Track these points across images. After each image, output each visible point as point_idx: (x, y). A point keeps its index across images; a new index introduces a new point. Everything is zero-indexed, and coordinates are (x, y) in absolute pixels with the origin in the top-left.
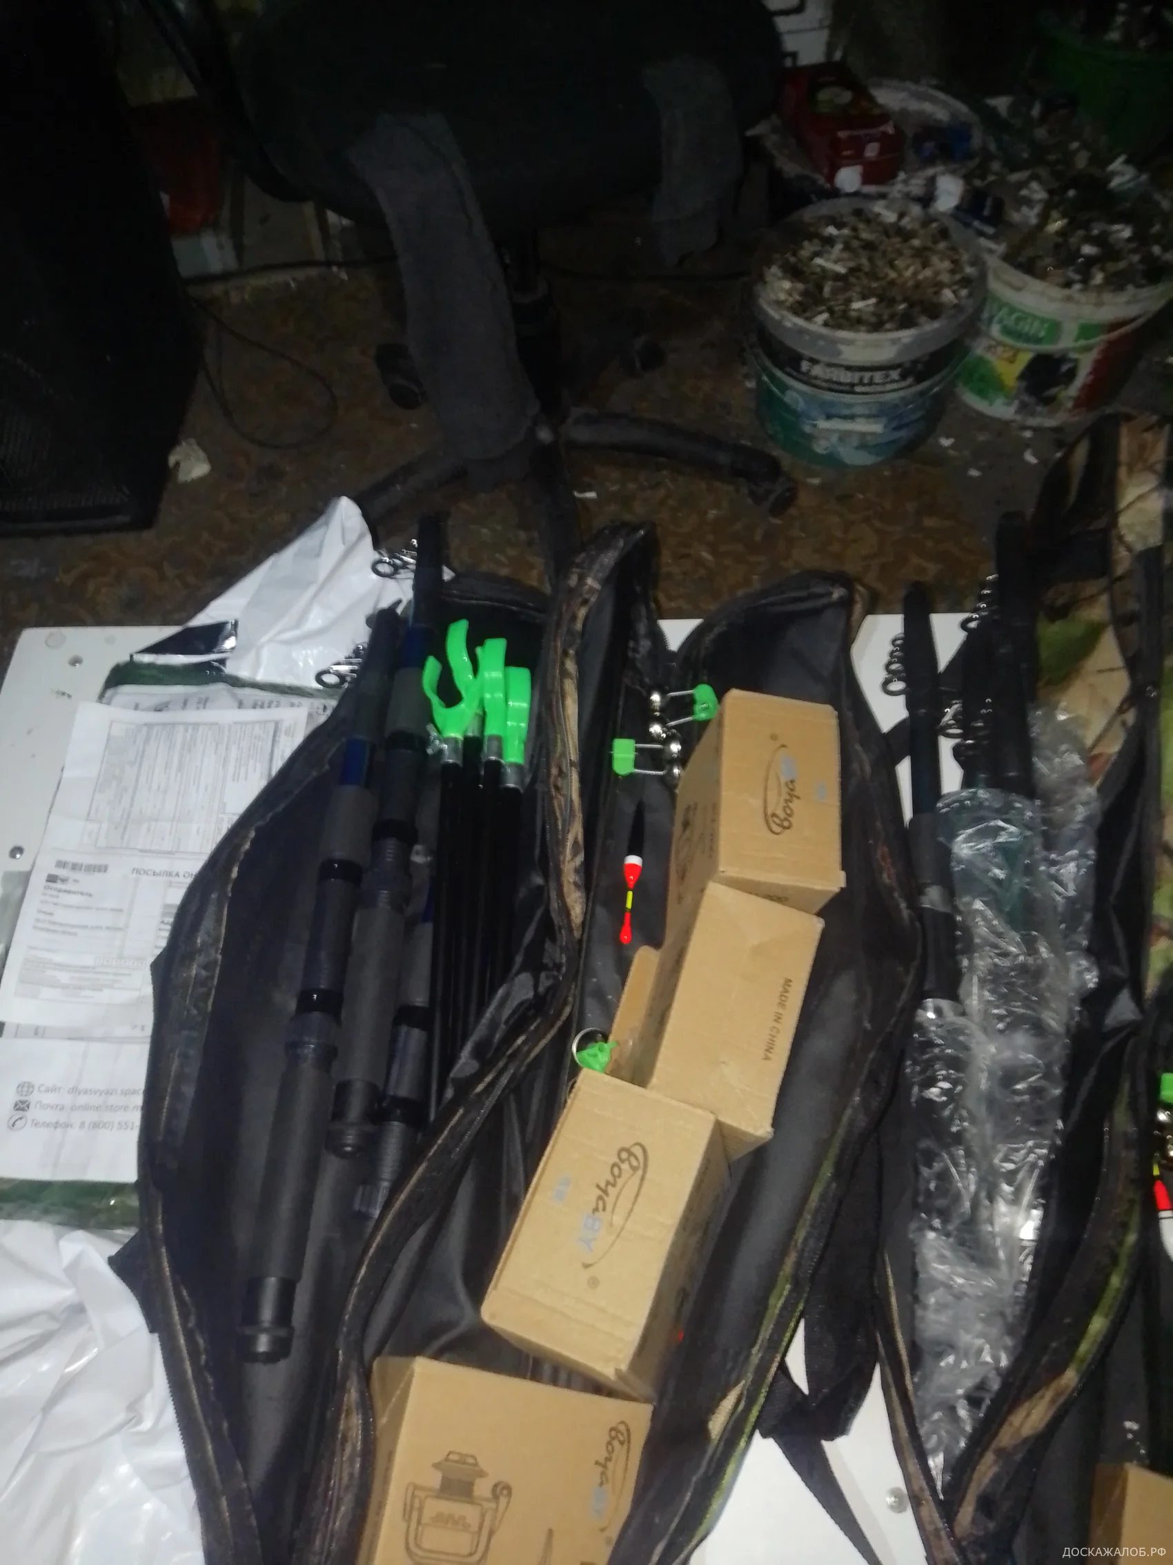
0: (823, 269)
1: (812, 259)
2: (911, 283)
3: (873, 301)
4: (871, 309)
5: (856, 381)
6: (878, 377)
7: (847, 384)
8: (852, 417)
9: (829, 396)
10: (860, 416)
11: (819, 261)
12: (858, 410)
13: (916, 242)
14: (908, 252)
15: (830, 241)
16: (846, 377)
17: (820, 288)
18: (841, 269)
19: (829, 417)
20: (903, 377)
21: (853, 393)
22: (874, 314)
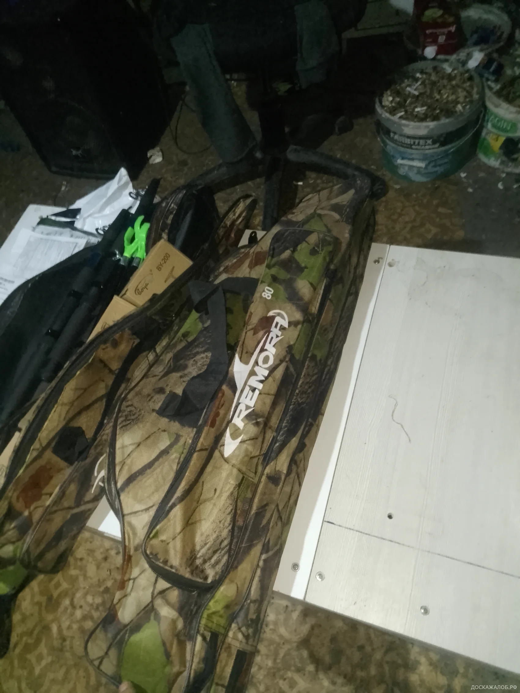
0: (410, 93)
1: (406, 87)
2: (445, 101)
3: (425, 108)
4: (423, 112)
5: (412, 143)
6: (422, 142)
7: (408, 144)
8: (412, 159)
9: (402, 149)
10: (416, 159)
11: (408, 89)
12: (414, 156)
13: (454, 83)
14: (449, 87)
15: (417, 80)
16: (408, 141)
17: (405, 101)
18: (416, 93)
19: (403, 158)
20: (434, 142)
21: (412, 148)
22: (424, 114)
